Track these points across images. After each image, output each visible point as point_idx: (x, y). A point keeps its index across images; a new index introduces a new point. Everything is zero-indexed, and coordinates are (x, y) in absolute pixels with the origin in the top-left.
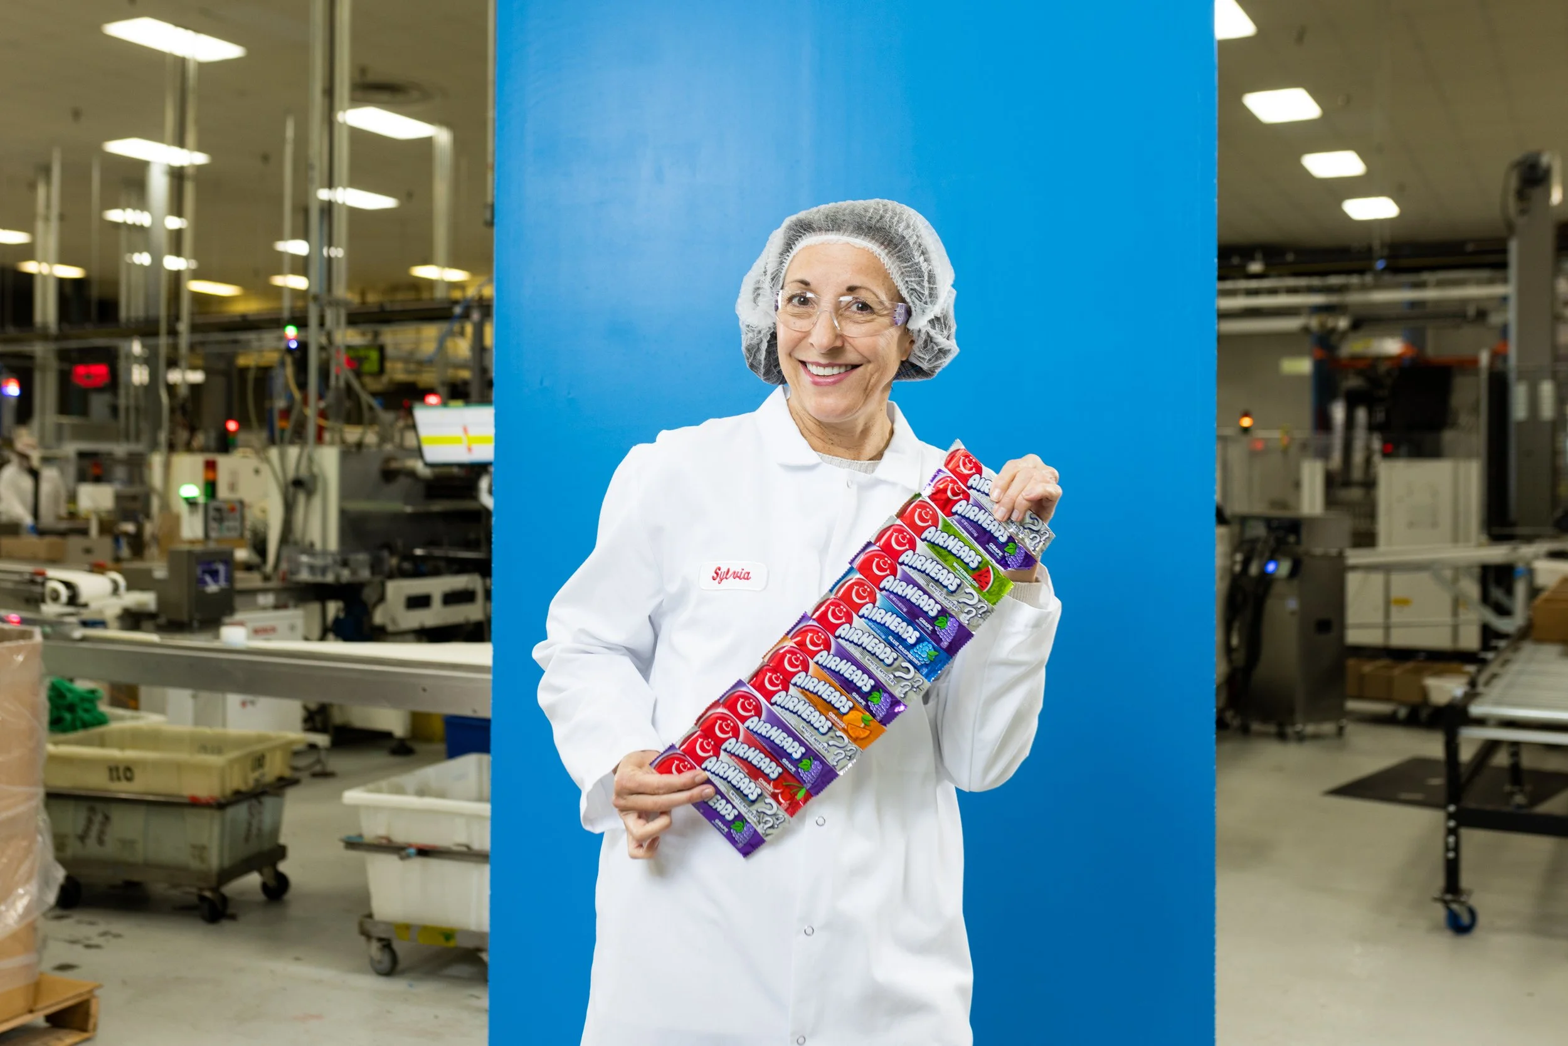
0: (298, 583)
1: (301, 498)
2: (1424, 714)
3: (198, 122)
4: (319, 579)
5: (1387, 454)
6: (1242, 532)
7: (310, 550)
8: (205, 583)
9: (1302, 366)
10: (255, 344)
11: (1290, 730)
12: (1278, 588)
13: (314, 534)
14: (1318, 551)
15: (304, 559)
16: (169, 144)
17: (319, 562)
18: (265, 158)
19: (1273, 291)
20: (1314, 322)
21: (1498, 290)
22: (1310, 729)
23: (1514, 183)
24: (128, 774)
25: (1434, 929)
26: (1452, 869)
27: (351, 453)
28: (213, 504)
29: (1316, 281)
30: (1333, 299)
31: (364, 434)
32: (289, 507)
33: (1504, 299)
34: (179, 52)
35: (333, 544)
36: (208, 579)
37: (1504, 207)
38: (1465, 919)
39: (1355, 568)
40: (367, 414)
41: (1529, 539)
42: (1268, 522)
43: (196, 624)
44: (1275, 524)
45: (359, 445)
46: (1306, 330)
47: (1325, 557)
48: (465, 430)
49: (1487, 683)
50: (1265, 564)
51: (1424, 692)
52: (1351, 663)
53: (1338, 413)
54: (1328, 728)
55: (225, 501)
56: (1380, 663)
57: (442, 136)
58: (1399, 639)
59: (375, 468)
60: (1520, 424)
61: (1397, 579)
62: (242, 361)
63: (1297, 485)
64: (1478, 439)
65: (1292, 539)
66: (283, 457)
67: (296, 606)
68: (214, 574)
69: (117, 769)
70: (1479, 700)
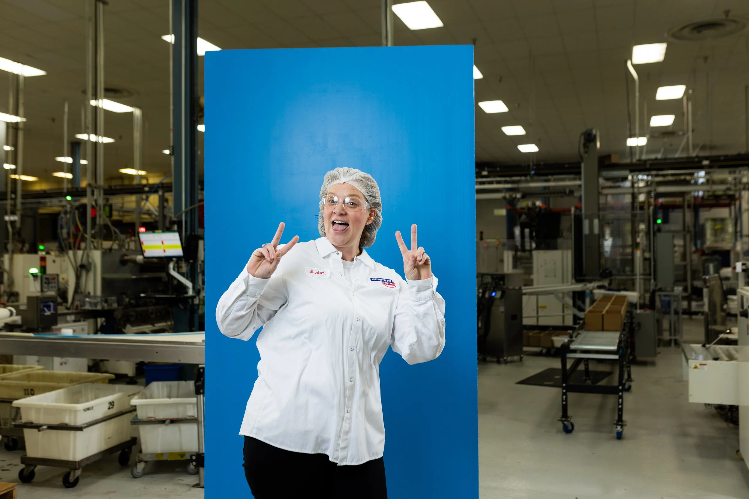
0: (85, 310)
1: (84, 273)
2: (553, 351)
3: (24, 104)
4: (94, 308)
5: (538, 248)
6: (482, 280)
7: (88, 295)
8: (44, 311)
9: (503, 212)
10: (49, 204)
11: (502, 360)
12: (496, 303)
13: (90, 289)
14: (511, 287)
15: (87, 299)
16: (10, 114)
17: (93, 301)
18: (53, 120)
19: (491, 183)
20: (507, 195)
21: (578, 183)
22: (509, 359)
23: (582, 141)
24: (32, 392)
25: (558, 432)
26: (565, 409)
27: (106, 253)
28: (45, 276)
29: (508, 179)
30: (515, 186)
31: (113, 245)
32: (78, 277)
33: (580, 186)
34: (16, 72)
35: (99, 293)
36: (46, 309)
37: (579, 152)
38: (570, 427)
39: (525, 294)
40: (114, 236)
41: (590, 281)
42: (493, 276)
43: (40, 329)
44: (495, 277)
45: (110, 249)
46: (504, 198)
47: (514, 289)
48: (163, 243)
49: (576, 337)
50: (492, 293)
51: (552, 342)
52: (525, 332)
53: (517, 231)
54: (516, 358)
55: (50, 275)
56: (536, 331)
57: (137, 112)
58: (543, 322)
59: (117, 259)
60: (586, 235)
61: (540, 297)
62: (42, 211)
63: (502, 261)
64: (571, 242)
65: (501, 283)
66: (75, 255)
67: (84, 321)
68: (49, 307)
69: (28, 390)
70: (573, 343)
